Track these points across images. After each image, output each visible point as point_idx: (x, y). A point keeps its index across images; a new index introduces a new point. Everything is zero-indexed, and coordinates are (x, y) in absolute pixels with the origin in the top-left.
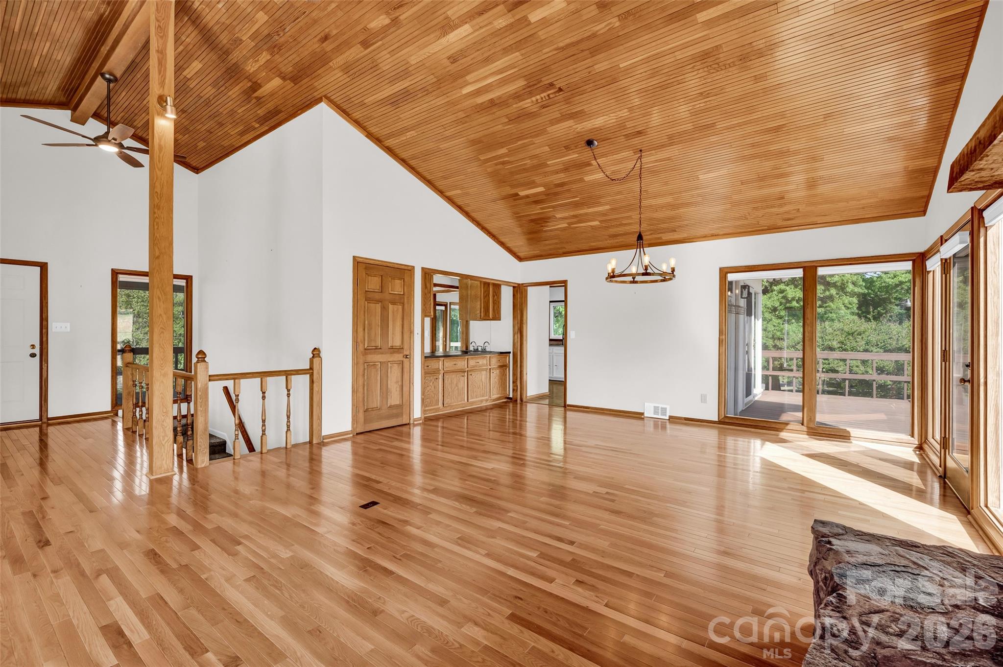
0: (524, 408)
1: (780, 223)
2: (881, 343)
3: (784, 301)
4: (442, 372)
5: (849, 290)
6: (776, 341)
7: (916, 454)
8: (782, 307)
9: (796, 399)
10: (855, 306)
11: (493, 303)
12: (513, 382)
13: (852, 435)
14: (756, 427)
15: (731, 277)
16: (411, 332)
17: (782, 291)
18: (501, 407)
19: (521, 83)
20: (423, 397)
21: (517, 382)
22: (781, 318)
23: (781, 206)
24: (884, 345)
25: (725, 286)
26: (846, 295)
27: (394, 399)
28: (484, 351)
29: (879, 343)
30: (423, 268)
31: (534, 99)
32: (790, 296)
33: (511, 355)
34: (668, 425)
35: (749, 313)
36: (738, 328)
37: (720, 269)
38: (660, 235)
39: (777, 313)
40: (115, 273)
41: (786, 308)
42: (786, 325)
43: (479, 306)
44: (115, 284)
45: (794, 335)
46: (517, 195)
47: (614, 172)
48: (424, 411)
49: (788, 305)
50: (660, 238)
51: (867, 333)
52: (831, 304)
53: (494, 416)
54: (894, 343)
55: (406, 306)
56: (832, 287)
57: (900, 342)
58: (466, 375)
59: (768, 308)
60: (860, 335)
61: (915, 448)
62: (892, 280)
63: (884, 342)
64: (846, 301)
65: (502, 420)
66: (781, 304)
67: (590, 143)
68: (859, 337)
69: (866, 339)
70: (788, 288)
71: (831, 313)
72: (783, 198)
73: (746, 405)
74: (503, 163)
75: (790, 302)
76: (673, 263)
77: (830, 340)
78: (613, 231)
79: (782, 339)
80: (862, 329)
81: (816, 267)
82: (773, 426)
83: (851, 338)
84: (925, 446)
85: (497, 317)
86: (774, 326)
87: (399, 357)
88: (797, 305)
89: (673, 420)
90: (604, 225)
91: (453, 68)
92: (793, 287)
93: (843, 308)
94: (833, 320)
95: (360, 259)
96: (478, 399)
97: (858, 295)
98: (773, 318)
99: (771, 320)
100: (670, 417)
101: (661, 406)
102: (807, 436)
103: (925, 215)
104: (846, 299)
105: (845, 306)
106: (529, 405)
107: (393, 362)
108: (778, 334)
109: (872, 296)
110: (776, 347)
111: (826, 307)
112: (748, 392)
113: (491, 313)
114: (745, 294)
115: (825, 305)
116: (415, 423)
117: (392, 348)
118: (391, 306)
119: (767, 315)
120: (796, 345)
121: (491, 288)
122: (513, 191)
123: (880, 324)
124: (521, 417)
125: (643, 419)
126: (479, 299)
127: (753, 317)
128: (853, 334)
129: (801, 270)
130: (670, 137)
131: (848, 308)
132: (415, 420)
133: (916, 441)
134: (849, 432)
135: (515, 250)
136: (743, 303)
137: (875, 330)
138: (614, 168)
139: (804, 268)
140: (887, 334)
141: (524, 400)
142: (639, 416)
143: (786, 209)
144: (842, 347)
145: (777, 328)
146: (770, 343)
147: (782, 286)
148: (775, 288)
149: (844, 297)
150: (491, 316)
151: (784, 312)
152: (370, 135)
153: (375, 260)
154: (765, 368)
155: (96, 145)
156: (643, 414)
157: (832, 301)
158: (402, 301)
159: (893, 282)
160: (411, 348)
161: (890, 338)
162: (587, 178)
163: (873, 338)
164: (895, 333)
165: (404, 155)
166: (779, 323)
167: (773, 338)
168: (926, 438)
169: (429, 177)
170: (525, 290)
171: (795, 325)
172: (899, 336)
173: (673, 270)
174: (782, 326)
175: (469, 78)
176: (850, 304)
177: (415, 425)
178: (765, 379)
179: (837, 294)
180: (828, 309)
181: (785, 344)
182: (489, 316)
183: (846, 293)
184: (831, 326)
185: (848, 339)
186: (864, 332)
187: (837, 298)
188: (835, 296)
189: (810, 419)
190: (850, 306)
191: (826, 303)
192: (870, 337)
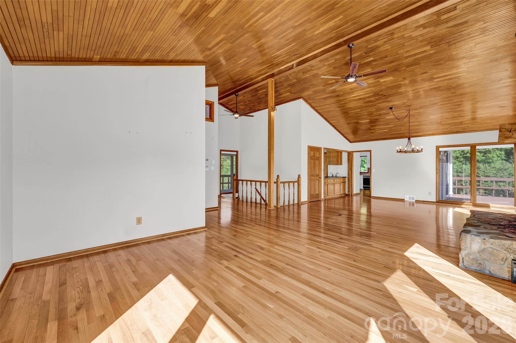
0: (352, 198)
1: (461, 130)
3: (462, 153)
4: (327, 183)
6: (458, 173)
8: (461, 156)
9: (468, 197)
11: (340, 158)
12: (348, 188)
13: (491, 206)
14: (451, 204)
15: (441, 149)
16: (321, 170)
18: (344, 197)
19: (372, 94)
21: (350, 188)
22: (461, 162)
23: (461, 125)
25: (438, 153)
27: (317, 192)
28: (336, 177)
30: (324, 148)
31: (375, 98)
33: (347, 178)
34: (415, 204)
35: (447, 162)
36: (443, 168)
37: (436, 146)
39: (459, 159)
40: (221, 151)
41: (463, 157)
42: (464, 165)
43: (335, 160)
44: (221, 154)
46: (358, 122)
47: (398, 116)
48: (325, 197)
49: (465, 155)
53: (341, 200)
55: (320, 160)
58: (334, 185)
59: (454, 157)
60: (505, 170)
64: (498, 153)
65: (344, 203)
66: (461, 155)
67: (391, 108)
68: (505, 171)
71: (489, 159)
72: (462, 123)
73: (446, 197)
74: (357, 113)
76: (422, 147)
78: (393, 133)
79: (462, 172)
80: (507, 167)
81: (476, 146)
82: (459, 203)
83: (500, 171)
85: (341, 164)
86: (457, 166)
87: (318, 178)
88: (469, 156)
89: (417, 201)
90: (389, 131)
91: (350, 91)
93: (496, 156)
94: (490, 163)
95: (309, 146)
96: (337, 194)
98: (457, 162)
99: (455, 163)
100: (416, 201)
101: (412, 196)
102: (472, 207)
105: (497, 156)
106: (354, 197)
107: (316, 179)
108: (460, 170)
110: (458, 176)
112: (447, 193)
113: (339, 162)
114: (446, 154)
115: (486, 155)
117: (316, 175)
118: (316, 161)
119: (455, 161)
121: (339, 153)
122: (357, 121)
124: (351, 202)
125: (404, 201)
126: (335, 157)
127: (449, 163)
128: (501, 170)
129: (470, 147)
130: (421, 107)
131: (498, 157)
132: (322, 199)
134: (489, 205)
135: (349, 139)
136: (444, 158)
138: (398, 115)
139: (471, 146)
141: (352, 195)
142: (403, 200)
143: (463, 126)
145: (459, 167)
146: (456, 174)
150: (339, 163)
151: (463, 159)
154: (454, 184)
155: (233, 115)
156: (404, 199)
157: (490, 153)
160: (321, 175)
162: (387, 118)
165: (320, 111)
166: (460, 165)
167: (457, 172)
169: (326, 117)
170: (352, 154)
173: (422, 149)
174: (462, 166)
175: (354, 93)
176: (500, 154)
177: (322, 201)
178: (454, 189)
181: (464, 175)
184: (489, 166)
185: (498, 172)
186: (508, 169)
187: (492, 152)
188: (492, 150)
189: (474, 200)
190: (501, 156)
191: (486, 154)
192: (511, 171)
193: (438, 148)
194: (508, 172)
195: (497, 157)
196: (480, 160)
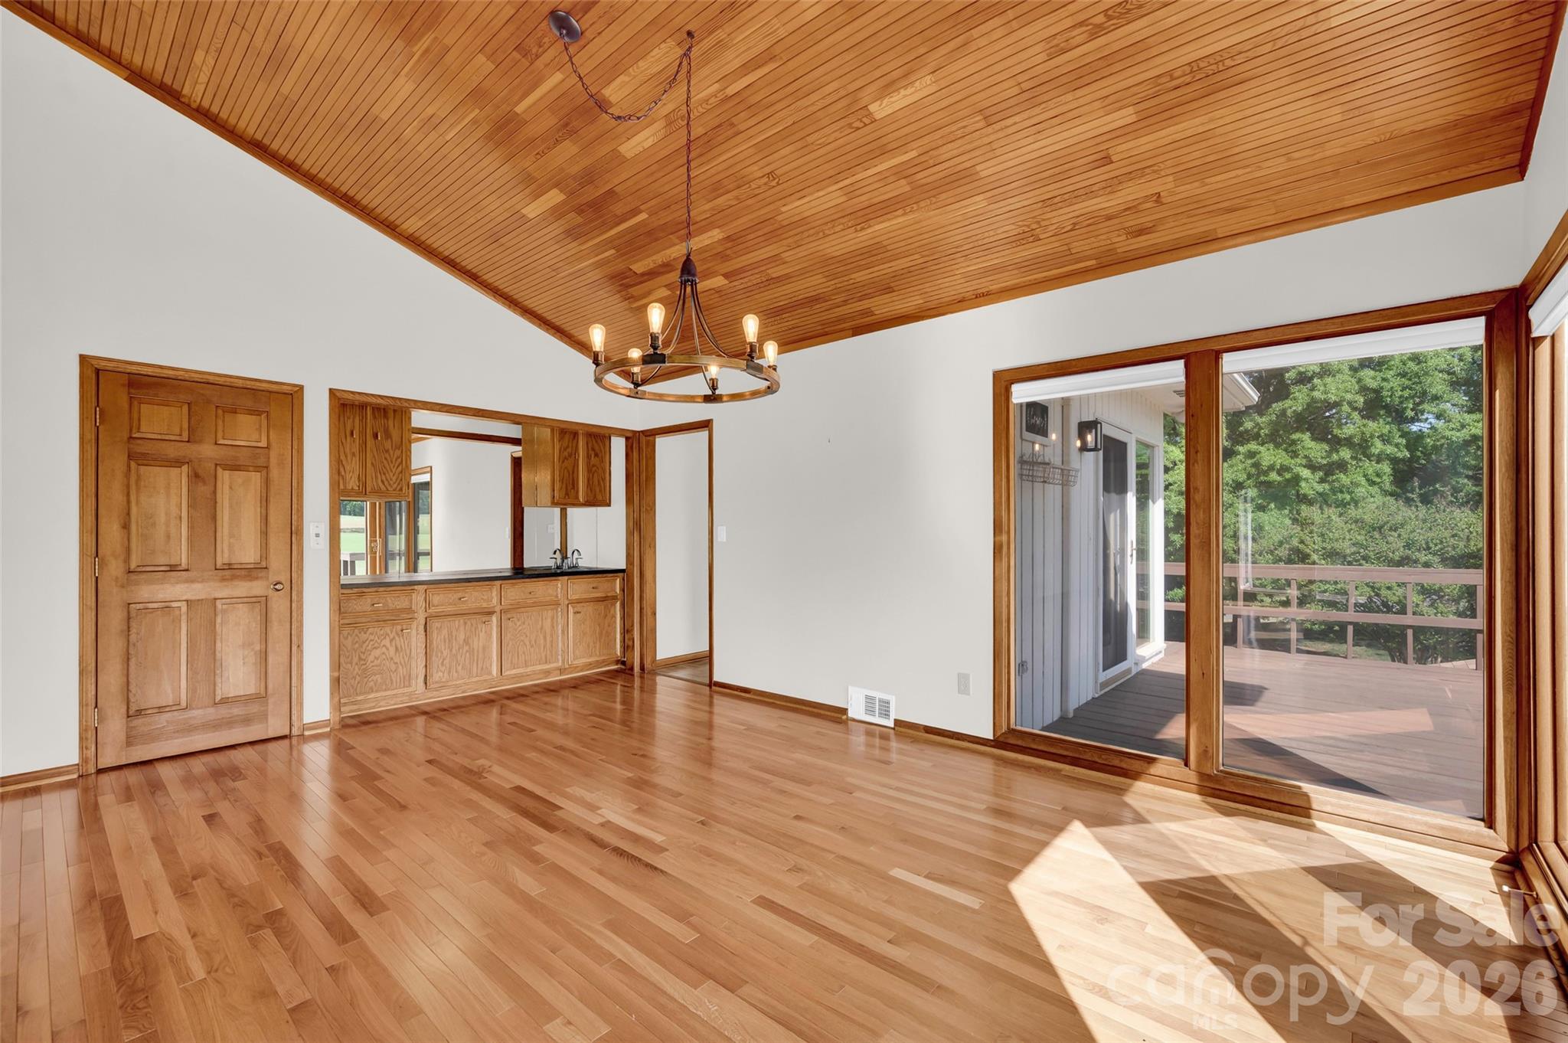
0: (649, 686)
2: (1436, 545)
3: (1253, 471)
4: (421, 617)
5: (1375, 451)
7: (1501, 893)
8: (1251, 482)
10: (1387, 482)
11: (589, 471)
12: (626, 632)
13: (1314, 806)
15: (1019, 393)
17: (1252, 454)
20: (336, 674)
21: (633, 630)
22: (1249, 501)
24: (1442, 549)
25: (1016, 419)
26: (1370, 461)
27: (238, 683)
29: (1431, 545)
30: (332, 392)
32: (1265, 463)
33: (619, 576)
34: (893, 740)
38: (865, 304)
39: (1242, 492)
41: (1259, 484)
43: (548, 478)
45: (1274, 531)
48: (337, 706)
49: (1262, 478)
50: (868, 312)
51: (1409, 527)
52: (1342, 476)
54: (1462, 544)
56: (1345, 445)
57: (1472, 543)
58: (494, 619)
60: (1395, 531)
61: (1500, 861)
62: (1458, 434)
63: (1442, 542)
64: (1370, 471)
66: (1249, 476)
68: (1393, 533)
69: (1406, 536)
70: (1261, 449)
71: (1342, 492)
73: (1104, 685)
75: (1266, 473)
77: (1337, 540)
80: (1399, 518)
81: (1217, 355)
83: (1376, 535)
84: (1529, 864)
85: (598, 499)
87: (248, 588)
88: (1279, 478)
89: (902, 728)
92: (1271, 446)
93: (1363, 481)
94: (1345, 504)
95: (103, 364)
96: (530, 669)
97: (1394, 461)
98: (1236, 500)
100: (896, 721)
101: (878, 695)
102: (1197, 797)
103: (1523, 179)
104: (1370, 467)
105: (1368, 480)
106: (660, 680)
107: (231, 600)
109: (1424, 462)
111: (1333, 481)
114: (1092, 442)
115: (1330, 478)
116: (307, 733)
117: (229, 567)
118: (224, 475)
120: (1276, 549)
123: (1433, 511)
125: (845, 722)
126: (548, 464)
128: (1380, 528)
129: (1179, 365)
131: (1372, 483)
132: (308, 727)
133: (1500, 840)
134: (1306, 796)
136: (1088, 462)
137: (1424, 521)
139: (1187, 358)
140: (1446, 529)
141: (649, 667)
142: (836, 715)
144: (1359, 553)
147: (1253, 446)
148: (1241, 449)
149: (1367, 464)
150: (581, 498)
152: (138, 78)
153: (161, 367)
156: (844, 711)
158: (261, 462)
159: (1458, 438)
160: (293, 567)
161: (1454, 536)
163: (1420, 537)
164: (1464, 527)
168: (1534, 838)
170: (648, 443)
171: (1275, 513)
172: (1471, 533)
176: (1378, 475)
177: (307, 739)
179: (1352, 458)
180: (1336, 484)
182: (577, 497)
183: (1369, 457)
184: (1341, 515)
185: (1371, 537)
186: (1402, 525)
187: (1352, 466)
188: (1350, 461)
189: (1206, 751)
190: (1378, 480)
191: (1333, 475)
192: (1415, 534)
193: (1003, 382)
194: (1404, 536)
195: (1367, 485)
196: (1311, 493)
